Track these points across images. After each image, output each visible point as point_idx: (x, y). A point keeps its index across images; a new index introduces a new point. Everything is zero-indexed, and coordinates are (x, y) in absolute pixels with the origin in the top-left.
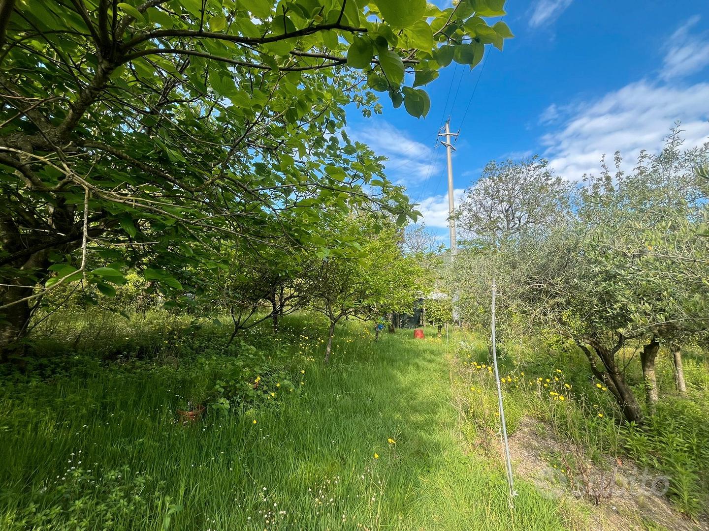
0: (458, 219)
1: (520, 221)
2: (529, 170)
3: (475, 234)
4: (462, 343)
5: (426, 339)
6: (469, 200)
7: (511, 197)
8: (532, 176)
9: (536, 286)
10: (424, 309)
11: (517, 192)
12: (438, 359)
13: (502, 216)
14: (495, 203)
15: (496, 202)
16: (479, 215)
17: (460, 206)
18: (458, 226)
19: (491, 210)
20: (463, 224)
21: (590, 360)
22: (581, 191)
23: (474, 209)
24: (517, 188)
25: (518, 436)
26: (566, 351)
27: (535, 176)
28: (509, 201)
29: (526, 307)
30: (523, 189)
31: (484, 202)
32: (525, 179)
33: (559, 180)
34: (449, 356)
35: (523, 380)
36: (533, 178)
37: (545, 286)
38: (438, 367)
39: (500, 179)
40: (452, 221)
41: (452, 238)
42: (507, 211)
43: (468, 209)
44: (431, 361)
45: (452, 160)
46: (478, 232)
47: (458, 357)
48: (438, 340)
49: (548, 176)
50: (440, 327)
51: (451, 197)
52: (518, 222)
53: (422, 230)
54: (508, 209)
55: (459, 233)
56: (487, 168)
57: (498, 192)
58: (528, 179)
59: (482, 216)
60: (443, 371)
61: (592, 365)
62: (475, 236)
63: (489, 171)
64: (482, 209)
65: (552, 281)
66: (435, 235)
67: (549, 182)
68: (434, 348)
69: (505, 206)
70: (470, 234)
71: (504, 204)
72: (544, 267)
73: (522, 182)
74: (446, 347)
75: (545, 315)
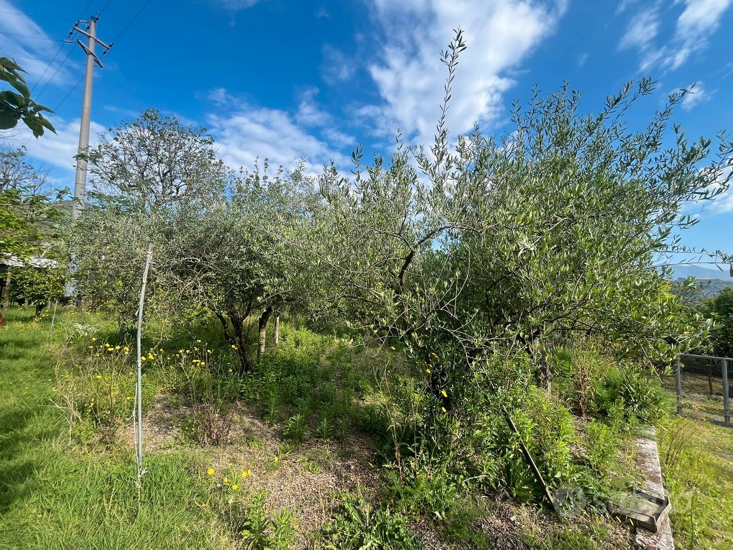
0: (95, 162)
1: (178, 191)
2: (196, 141)
3: (118, 190)
4: (79, 326)
5: (7, 327)
6: (116, 144)
7: (172, 161)
8: (197, 148)
9: (190, 260)
10: (8, 280)
11: (179, 158)
12: (32, 352)
13: (158, 179)
14: (151, 161)
15: (153, 159)
16: (128, 167)
17: (100, 146)
18: (93, 171)
19: (145, 167)
20: (101, 172)
21: (225, 328)
22: (237, 180)
23: (122, 157)
24: (180, 153)
25: (149, 415)
26: (204, 324)
27: (200, 150)
28: (169, 164)
29: (177, 280)
30: (187, 158)
31: (137, 154)
32: (190, 148)
33: (221, 162)
34: (53, 347)
35: (161, 357)
36: (197, 151)
37: (199, 260)
38: (30, 363)
39: (162, 136)
40: (82, 161)
41: (79, 186)
42: (165, 175)
43: (113, 155)
44: (16, 357)
45: (94, 79)
46: (122, 187)
47: (69, 345)
48: (34, 325)
49: (212, 155)
50: (40, 308)
51: (84, 128)
52: (175, 191)
53: (20, 158)
54: (166, 173)
55: (92, 181)
56: (146, 115)
57: (157, 149)
58: (193, 149)
59: (131, 171)
60: (42, 367)
61: (226, 332)
62: (117, 192)
63: (149, 118)
64: (132, 161)
65: (206, 256)
66: (47, 173)
67: (213, 161)
68: (25, 337)
69: (163, 168)
70: (109, 188)
71: (163, 166)
72: (201, 242)
73: (187, 149)
74: (48, 334)
75: (195, 288)
